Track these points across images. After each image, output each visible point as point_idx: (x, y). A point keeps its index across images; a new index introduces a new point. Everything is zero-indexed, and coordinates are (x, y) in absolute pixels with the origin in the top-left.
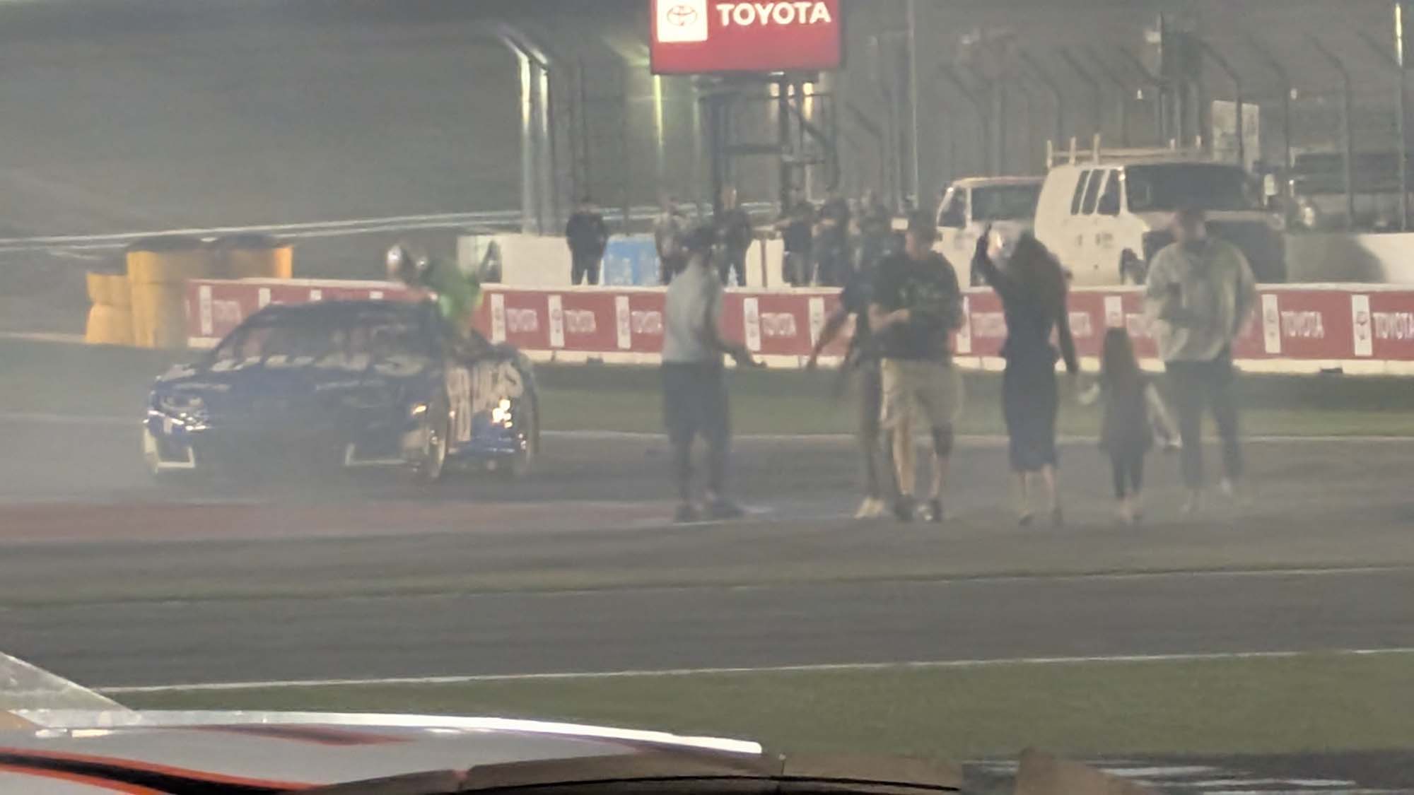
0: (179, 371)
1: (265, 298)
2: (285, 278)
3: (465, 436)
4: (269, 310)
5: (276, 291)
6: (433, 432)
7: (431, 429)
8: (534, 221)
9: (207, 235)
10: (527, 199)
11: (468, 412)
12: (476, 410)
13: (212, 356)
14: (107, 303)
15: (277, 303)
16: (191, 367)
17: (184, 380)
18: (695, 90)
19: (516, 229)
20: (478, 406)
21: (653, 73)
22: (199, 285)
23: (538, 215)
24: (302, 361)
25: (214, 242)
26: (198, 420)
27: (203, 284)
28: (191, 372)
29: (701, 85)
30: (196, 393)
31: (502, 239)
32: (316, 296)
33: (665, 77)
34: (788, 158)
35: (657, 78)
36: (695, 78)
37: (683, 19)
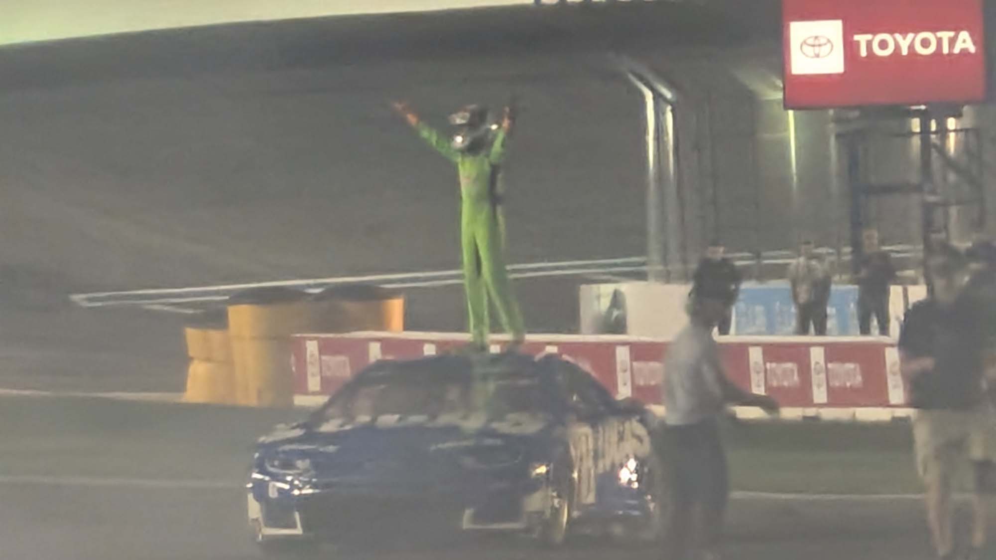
0: (284, 432)
1: (375, 352)
2: (396, 331)
3: (590, 498)
4: (380, 365)
5: (387, 344)
6: (555, 494)
7: (553, 491)
8: (660, 267)
9: (313, 285)
10: (653, 245)
11: (592, 472)
12: (601, 470)
13: (319, 415)
14: (208, 360)
15: (389, 357)
16: (298, 427)
17: (290, 441)
18: (832, 126)
19: (641, 276)
20: (604, 465)
21: (787, 107)
22: (305, 339)
23: (665, 261)
24: (416, 419)
25: (321, 293)
26: (305, 483)
27: (311, 339)
28: (298, 432)
29: (838, 120)
30: (303, 455)
31: (626, 287)
32: (429, 350)
33: (799, 113)
34: (932, 199)
35: (791, 113)
36: (831, 112)
37: (817, 49)
